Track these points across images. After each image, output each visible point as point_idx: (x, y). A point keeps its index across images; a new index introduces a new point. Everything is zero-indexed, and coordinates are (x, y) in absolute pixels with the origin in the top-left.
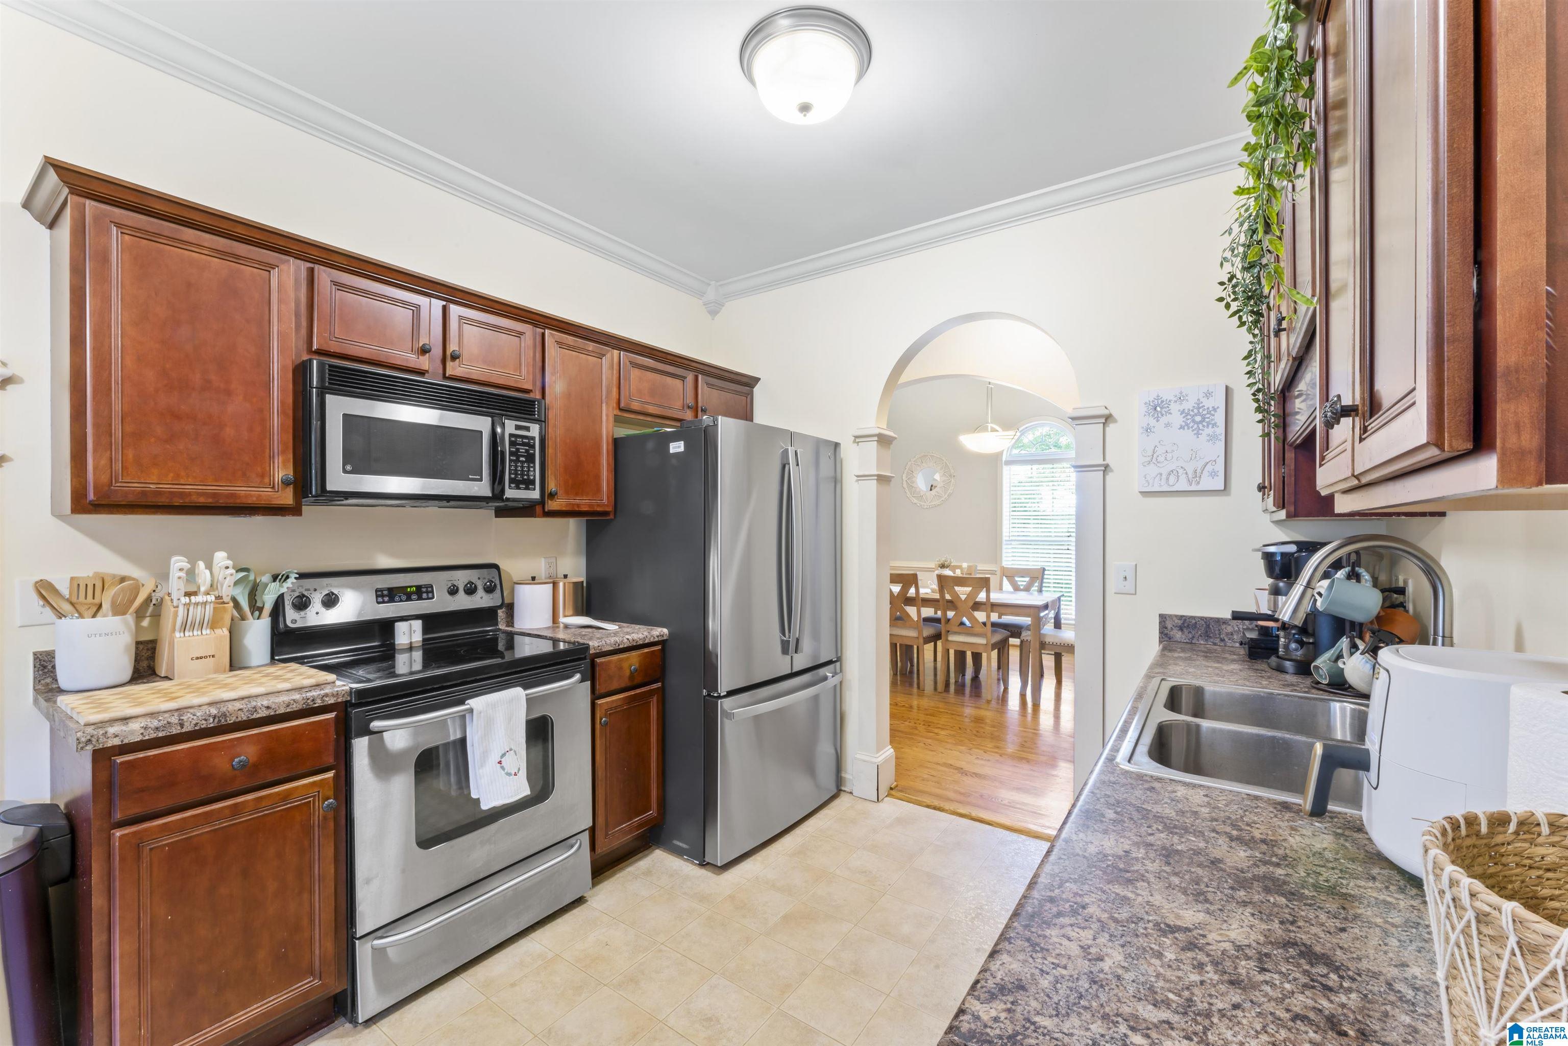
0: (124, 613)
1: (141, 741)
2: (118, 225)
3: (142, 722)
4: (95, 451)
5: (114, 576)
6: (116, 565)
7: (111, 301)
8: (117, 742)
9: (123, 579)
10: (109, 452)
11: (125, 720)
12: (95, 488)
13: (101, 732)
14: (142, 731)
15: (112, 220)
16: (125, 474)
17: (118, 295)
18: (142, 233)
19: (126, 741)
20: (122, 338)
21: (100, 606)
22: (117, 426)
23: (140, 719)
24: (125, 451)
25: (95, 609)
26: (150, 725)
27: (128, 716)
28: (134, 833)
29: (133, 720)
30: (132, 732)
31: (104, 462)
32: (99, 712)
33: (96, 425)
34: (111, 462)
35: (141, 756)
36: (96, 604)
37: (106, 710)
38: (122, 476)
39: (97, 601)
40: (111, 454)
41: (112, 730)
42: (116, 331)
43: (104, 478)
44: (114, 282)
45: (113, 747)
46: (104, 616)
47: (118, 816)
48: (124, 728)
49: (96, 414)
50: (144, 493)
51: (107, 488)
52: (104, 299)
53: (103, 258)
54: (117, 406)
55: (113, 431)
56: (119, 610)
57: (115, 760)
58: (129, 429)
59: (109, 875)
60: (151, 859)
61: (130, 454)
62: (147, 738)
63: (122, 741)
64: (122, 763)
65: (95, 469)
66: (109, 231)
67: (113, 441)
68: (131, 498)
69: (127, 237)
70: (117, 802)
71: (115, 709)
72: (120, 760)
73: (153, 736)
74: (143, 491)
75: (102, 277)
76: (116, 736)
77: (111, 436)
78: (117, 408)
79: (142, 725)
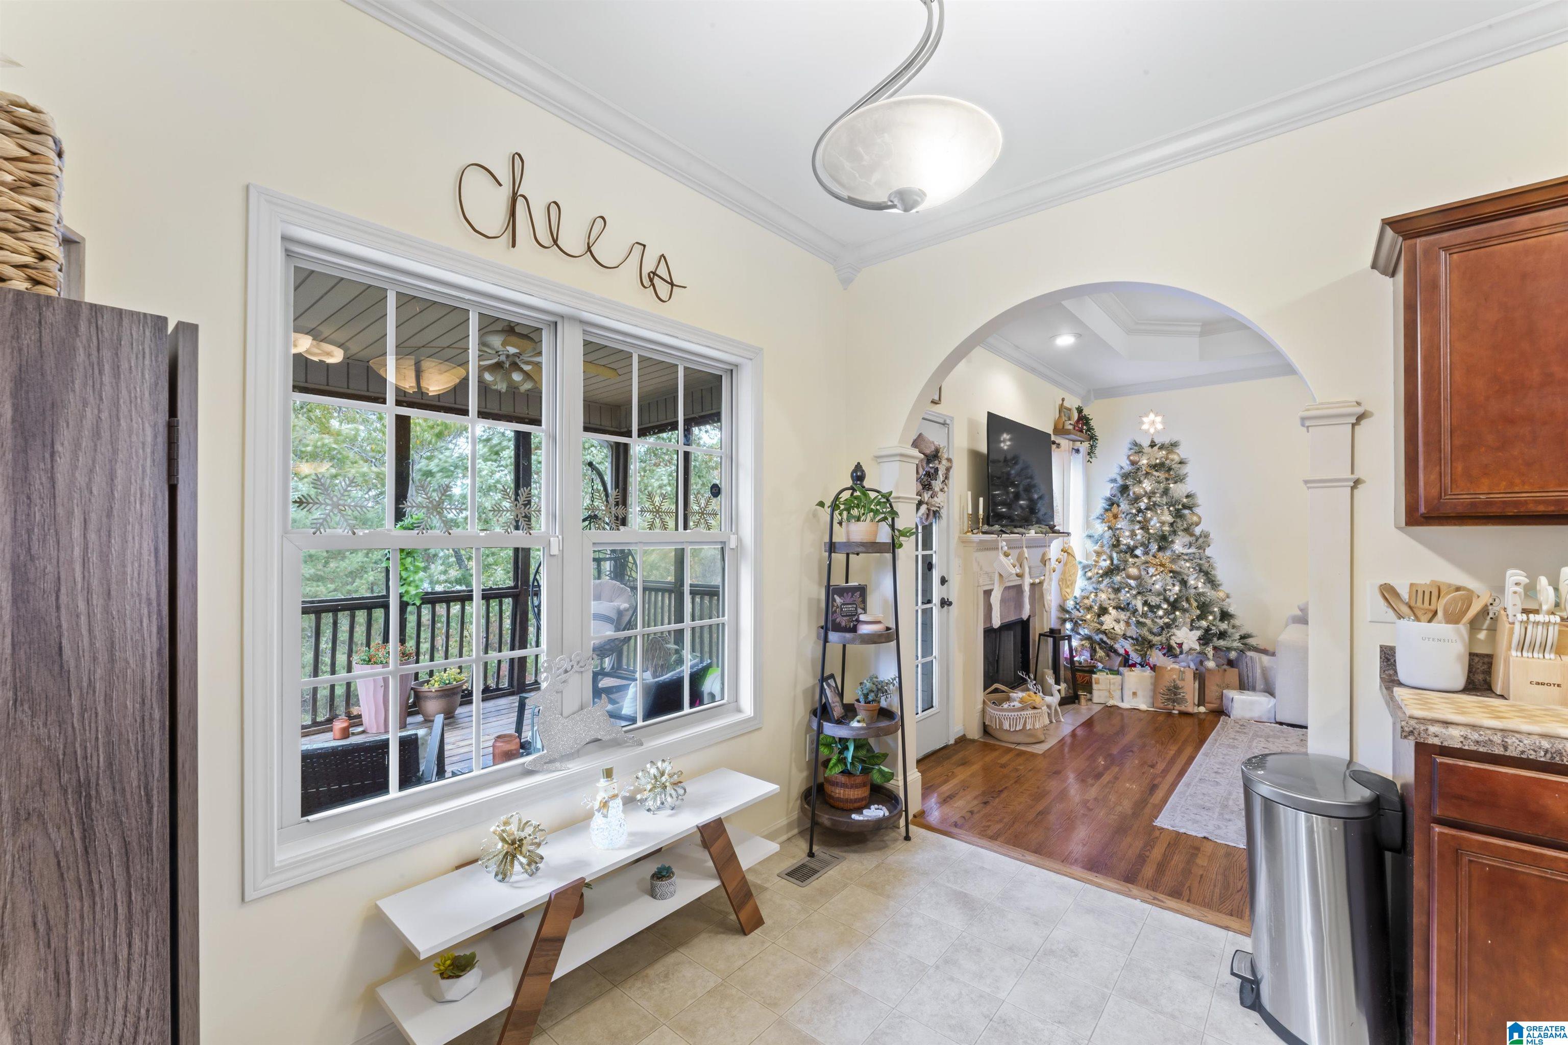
0: (1457, 622)
1: (1460, 749)
2: (1446, 249)
3: (1463, 731)
4: (1425, 467)
5: (1450, 586)
6: (1452, 575)
7: (1440, 323)
8: (1436, 741)
9: (1458, 589)
10: (1438, 468)
11: (1446, 723)
12: (1426, 502)
13: (1423, 728)
14: (1462, 739)
15: (1441, 246)
16: (1454, 486)
17: (1446, 316)
18: (1471, 245)
19: (1446, 744)
20: (1450, 355)
21: (1436, 613)
22: (1446, 441)
23: (1460, 728)
24: (1454, 464)
25: (1430, 615)
26: (1470, 736)
27: (1449, 721)
28: (1453, 836)
29: (1454, 726)
30: (1452, 737)
31: (1434, 477)
32: (1421, 709)
33: (1426, 444)
34: (1441, 476)
35: (1461, 763)
36: (1431, 611)
37: (1430, 709)
38: (1451, 489)
39: (1433, 607)
40: (1441, 469)
41: (1433, 729)
42: (1445, 350)
43: (1434, 492)
44: (1443, 304)
45: (1434, 745)
46: (1440, 622)
47: (1437, 812)
48: (1444, 731)
49: (1427, 433)
50: (1473, 504)
51: (1436, 501)
52: (1434, 324)
53: (1433, 286)
54: (1446, 422)
55: (1442, 447)
56: (1453, 618)
57: (1435, 759)
58: (1457, 442)
59: (1429, 862)
60: (1469, 871)
61: (1459, 467)
62: (1466, 748)
63: (1442, 743)
64: (1441, 763)
65: (1426, 484)
66: (1438, 257)
67: (1442, 456)
68: (1460, 509)
69: (1455, 256)
70: (1437, 799)
71: (1439, 711)
72: (1440, 759)
73: (1473, 748)
74: (1472, 502)
75: (1432, 305)
76: (1436, 736)
77: (1440, 452)
78: (1446, 423)
79: (1462, 734)
